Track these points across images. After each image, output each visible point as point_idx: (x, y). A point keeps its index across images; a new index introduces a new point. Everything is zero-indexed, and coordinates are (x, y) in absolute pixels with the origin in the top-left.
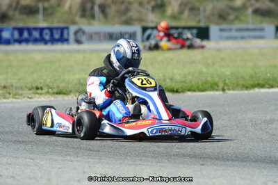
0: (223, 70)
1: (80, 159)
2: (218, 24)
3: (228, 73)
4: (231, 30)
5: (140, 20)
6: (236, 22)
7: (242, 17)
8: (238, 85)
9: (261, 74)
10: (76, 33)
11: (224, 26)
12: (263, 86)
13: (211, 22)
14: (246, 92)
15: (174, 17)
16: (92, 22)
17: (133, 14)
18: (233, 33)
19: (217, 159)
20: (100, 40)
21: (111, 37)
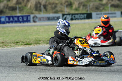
1: (36, 73)
2: (95, 11)
4: (101, 14)
5: (61, 11)
6: (103, 10)
7: (106, 8)
11: (98, 13)
13: (93, 11)
15: (76, 9)
16: (40, 13)
17: (58, 8)
19: (97, 71)
20: (44, 20)
21: (49, 19)
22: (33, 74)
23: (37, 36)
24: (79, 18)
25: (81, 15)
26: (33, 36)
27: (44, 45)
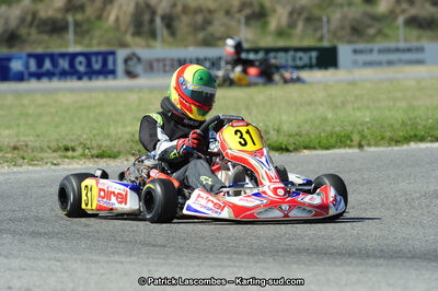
0: (359, 114)
1: (134, 259)
2: (349, 42)
3: (368, 119)
4: (371, 51)
6: (379, 38)
7: (387, 31)
8: (383, 138)
9: (419, 120)
10: (126, 61)
11: (360, 46)
12: (422, 139)
13: (340, 39)
14: (396, 148)
15: (280, 33)
16: (152, 42)
17: (217, 28)
18: (375, 57)
20: (165, 71)
22: (122, 263)
24: (290, 63)
25: (300, 54)
26: (124, 126)
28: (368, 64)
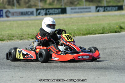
0: (73, 27)
1: (10, 70)
2: (70, 6)
3: (76, 29)
4: (76, 9)
5: (35, 6)
6: (78, 5)
7: (80, 3)
8: (80, 34)
9: (90, 29)
10: (6, 13)
11: (73, 7)
12: (91, 34)
13: (67, 6)
14: (84, 37)
15: (50, 4)
16: (13, 7)
17: (32, 3)
18: (77, 10)
19: (72, 68)
20: (17, 15)
21: (22, 14)
22: (7, 72)
23: (10, 32)
24: (53, 12)
25: (56, 10)
26: (6, 32)
27: (18, 41)
28: (75, 12)
